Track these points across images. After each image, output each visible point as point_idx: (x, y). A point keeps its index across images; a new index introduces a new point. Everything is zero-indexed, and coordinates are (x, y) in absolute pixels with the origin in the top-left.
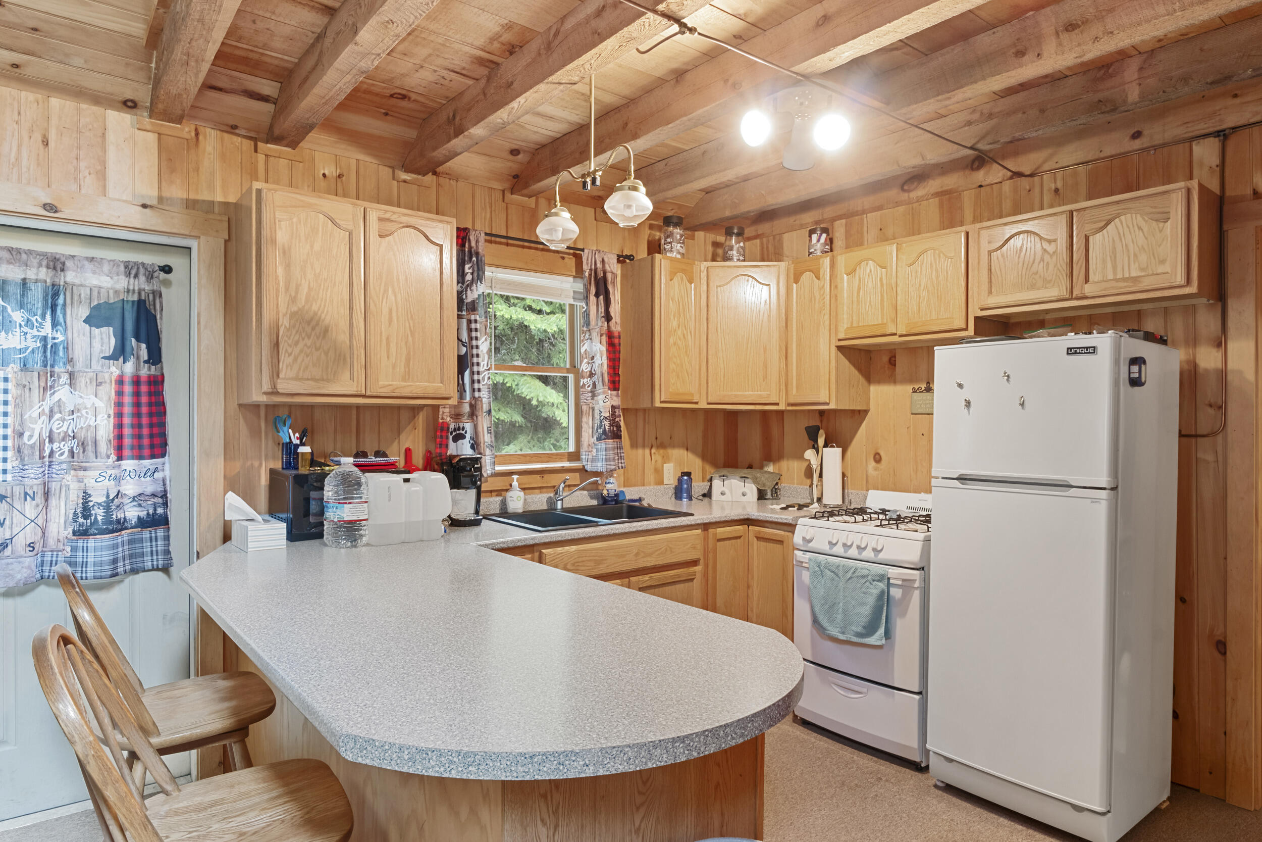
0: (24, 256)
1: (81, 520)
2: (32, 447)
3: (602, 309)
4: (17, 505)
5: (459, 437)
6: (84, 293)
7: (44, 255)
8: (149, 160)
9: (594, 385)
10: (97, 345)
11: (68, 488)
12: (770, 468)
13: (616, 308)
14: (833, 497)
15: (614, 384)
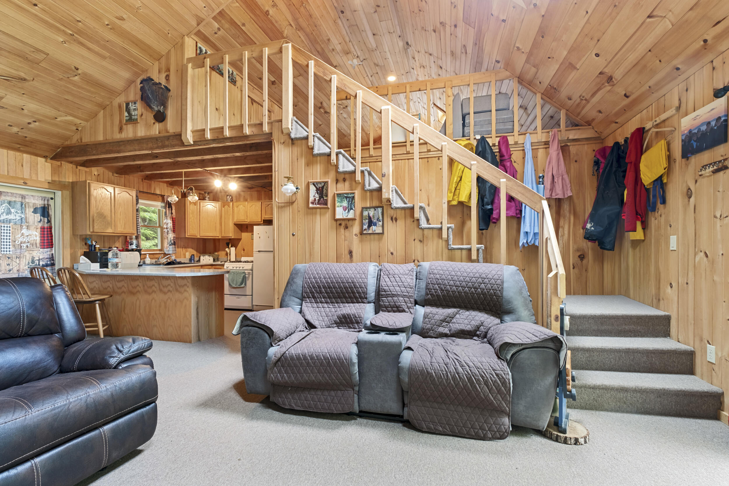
0: (15, 195)
1: (31, 264)
2: (18, 245)
3: (170, 211)
4: (14, 260)
5: (132, 244)
6: (31, 205)
7: (21, 194)
8: (49, 170)
9: (168, 231)
10: (36, 218)
11: (26, 256)
12: (216, 254)
13: (174, 211)
14: (233, 258)
15: (174, 231)
